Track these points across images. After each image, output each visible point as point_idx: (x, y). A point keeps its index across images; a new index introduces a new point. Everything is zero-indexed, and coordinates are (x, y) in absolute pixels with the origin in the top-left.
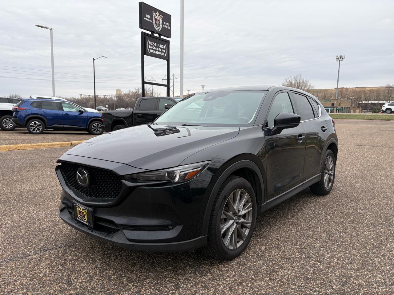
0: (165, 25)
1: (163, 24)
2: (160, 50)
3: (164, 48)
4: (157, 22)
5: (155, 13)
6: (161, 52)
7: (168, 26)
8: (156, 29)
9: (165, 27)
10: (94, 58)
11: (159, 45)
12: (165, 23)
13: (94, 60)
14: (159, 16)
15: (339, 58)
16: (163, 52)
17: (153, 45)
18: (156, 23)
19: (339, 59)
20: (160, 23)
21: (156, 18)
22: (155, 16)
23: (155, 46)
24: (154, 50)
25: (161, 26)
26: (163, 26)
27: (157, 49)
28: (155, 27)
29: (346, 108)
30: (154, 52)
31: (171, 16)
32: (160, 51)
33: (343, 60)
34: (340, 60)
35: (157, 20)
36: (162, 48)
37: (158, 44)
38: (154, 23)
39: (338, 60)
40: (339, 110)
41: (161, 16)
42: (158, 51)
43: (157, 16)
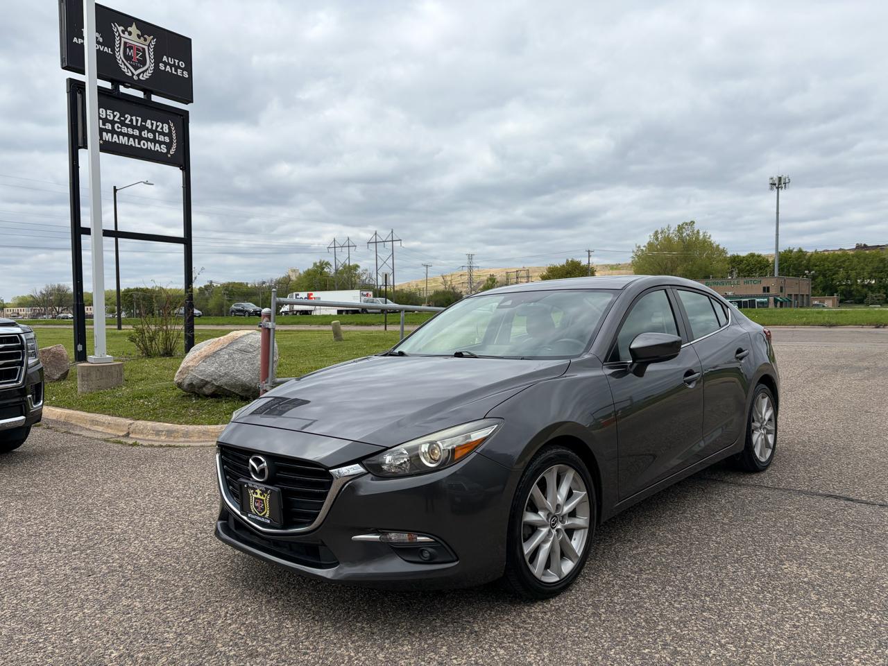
0: (166, 64)
1: (158, 60)
2: (151, 136)
3: (167, 131)
4: (131, 53)
5: (121, 28)
6: (154, 141)
7: (181, 68)
8: (130, 74)
9: (168, 68)
10: (115, 187)
11: (144, 120)
12: (165, 59)
13: (115, 190)
14: (139, 37)
15: (777, 182)
16: (161, 143)
17: (116, 119)
18: (128, 58)
19: (775, 184)
20: (144, 56)
21: (125, 43)
22: (121, 37)
23: (127, 122)
24: (119, 134)
25: (150, 64)
26: (157, 66)
27: (136, 133)
28: (123, 66)
29: (800, 297)
30: (124, 140)
31: (190, 40)
32: (147, 140)
33: (785, 186)
34: (778, 188)
35: (131, 48)
36: (156, 131)
37: (140, 119)
38: (120, 56)
39: (774, 187)
40: (781, 303)
41: (149, 38)
42: (140, 138)
43: (132, 37)
